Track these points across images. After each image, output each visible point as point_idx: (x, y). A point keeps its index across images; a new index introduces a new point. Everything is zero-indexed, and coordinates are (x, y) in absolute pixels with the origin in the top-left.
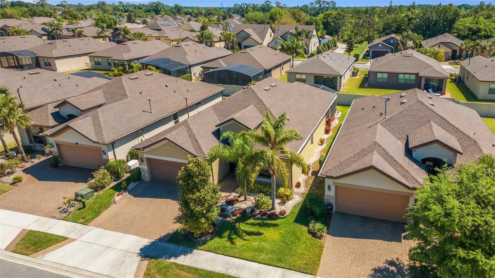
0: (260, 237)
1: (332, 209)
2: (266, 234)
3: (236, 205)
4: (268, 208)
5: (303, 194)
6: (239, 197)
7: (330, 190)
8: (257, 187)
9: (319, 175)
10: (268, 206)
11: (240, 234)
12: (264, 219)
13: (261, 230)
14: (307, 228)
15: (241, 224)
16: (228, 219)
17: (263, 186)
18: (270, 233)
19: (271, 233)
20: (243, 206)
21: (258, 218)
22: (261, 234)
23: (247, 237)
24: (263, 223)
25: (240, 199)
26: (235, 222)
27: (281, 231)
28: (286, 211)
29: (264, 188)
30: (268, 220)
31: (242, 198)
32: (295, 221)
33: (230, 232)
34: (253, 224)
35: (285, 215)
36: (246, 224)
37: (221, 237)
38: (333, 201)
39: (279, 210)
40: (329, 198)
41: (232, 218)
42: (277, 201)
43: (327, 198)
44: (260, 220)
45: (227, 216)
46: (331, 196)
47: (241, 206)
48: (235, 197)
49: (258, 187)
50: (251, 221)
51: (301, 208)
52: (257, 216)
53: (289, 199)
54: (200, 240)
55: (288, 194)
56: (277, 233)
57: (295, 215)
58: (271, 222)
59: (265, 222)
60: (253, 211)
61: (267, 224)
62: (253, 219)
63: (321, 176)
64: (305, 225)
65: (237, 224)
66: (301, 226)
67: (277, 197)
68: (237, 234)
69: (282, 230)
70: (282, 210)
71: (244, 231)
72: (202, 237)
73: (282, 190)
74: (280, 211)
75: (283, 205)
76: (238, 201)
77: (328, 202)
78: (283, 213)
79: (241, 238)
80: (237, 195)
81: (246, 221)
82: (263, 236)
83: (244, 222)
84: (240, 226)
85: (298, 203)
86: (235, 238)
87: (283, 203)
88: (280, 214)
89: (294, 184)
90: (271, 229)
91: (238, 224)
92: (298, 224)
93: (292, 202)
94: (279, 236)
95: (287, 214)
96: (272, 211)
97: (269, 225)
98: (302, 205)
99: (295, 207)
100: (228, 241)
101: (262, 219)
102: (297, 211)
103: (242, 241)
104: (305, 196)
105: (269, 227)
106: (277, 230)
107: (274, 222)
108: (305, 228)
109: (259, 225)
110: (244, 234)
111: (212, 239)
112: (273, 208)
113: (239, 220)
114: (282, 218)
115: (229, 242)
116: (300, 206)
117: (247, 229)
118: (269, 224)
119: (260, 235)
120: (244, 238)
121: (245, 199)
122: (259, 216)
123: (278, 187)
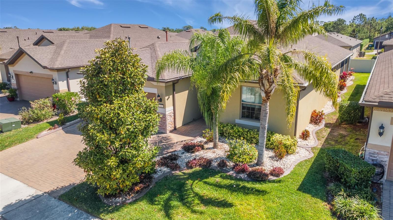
0: (226, 210)
1: (383, 173)
2: (239, 207)
3: (197, 153)
4: (251, 162)
5: (313, 149)
6: (206, 143)
7: (381, 134)
8: (237, 131)
9: (360, 102)
10: (251, 159)
11: (190, 199)
12: (241, 180)
13: (231, 198)
14: (328, 206)
15: (196, 181)
16: (178, 173)
17: (247, 130)
18: (248, 204)
19: (250, 205)
20: (209, 155)
21: (230, 176)
22: (230, 205)
23: (201, 208)
24: (238, 185)
25: (206, 146)
26: (188, 179)
27: (270, 204)
28: (284, 170)
29: (247, 132)
30: (248, 182)
31: (211, 145)
32: (299, 189)
33: (172, 194)
34: (218, 186)
35: (282, 176)
36: (205, 183)
37: (152, 202)
38: (385, 159)
39: (269, 167)
40: (377, 151)
41: (184, 171)
42: (267, 154)
43: (372, 151)
44: (233, 180)
45: (177, 167)
46: (383, 148)
47: (205, 155)
48: (201, 142)
49: (239, 131)
50: (217, 179)
51: (312, 167)
52: (229, 172)
53: (290, 153)
54: (112, 202)
55: (288, 143)
56: (263, 207)
57: (301, 179)
58: (253, 186)
59: (242, 184)
60: (222, 164)
61: (244, 188)
62: (221, 177)
63: (364, 102)
64: (322, 199)
65: (190, 182)
66: (314, 200)
67: (268, 148)
68: (182, 199)
69: (273, 202)
70: (275, 167)
71: (197, 194)
72: (119, 197)
73: (277, 137)
74: (272, 168)
75: (277, 161)
76: (203, 148)
77: (373, 160)
78: (277, 172)
79: (188, 207)
80: (205, 140)
81: (207, 178)
82: (232, 210)
83: (203, 179)
84: (193, 186)
85: (306, 161)
86: (178, 207)
87: (279, 156)
88: (272, 174)
89: (299, 133)
90: (252, 199)
91: (192, 182)
92: (308, 195)
93: (294, 158)
94: (267, 213)
95: (285, 174)
96: (258, 167)
97: (246, 191)
98: (314, 163)
99: (300, 165)
100: (161, 210)
101: (236, 179)
102: (304, 172)
103: (189, 214)
104: (317, 151)
105: (248, 194)
106: (262, 201)
107: (258, 186)
108: (323, 206)
109: (230, 188)
110: (197, 201)
111: (135, 202)
112: (259, 163)
113: (194, 176)
114: (274, 181)
115: (163, 213)
116: (309, 165)
117: (205, 191)
118: (248, 189)
119: (227, 207)
120: (196, 208)
121: (215, 147)
122: (232, 172)
123: (272, 132)
